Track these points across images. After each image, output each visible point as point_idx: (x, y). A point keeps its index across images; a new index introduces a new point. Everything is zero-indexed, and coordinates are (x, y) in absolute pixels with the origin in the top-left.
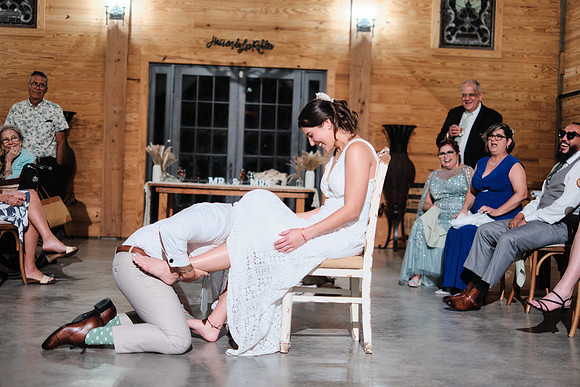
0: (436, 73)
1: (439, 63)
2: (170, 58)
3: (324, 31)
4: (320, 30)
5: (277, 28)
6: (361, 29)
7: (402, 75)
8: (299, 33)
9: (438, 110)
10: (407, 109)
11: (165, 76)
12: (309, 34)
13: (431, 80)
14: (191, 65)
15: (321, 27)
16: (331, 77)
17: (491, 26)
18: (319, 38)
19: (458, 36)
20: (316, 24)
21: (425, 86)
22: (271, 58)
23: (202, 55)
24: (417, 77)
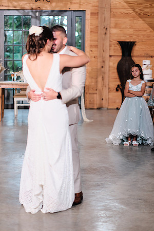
0: (147, 10)
1: (148, 4)
7: (127, 12)
9: (148, 31)
10: (131, 31)
13: (144, 14)
14: (9, 10)
16: (88, 14)
21: (141, 18)
22: (54, 4)
23: (15, 4)
24: (136, 13)
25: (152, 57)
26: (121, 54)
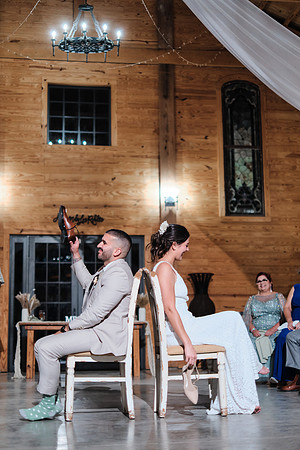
0: (224, 234)
1: (226, 227)
2: (26, 231)
3: (140, 206)
4: (138, 206)
5: (105, 206)
6: (168, 204)
7: (200, 237)
8: (122, 209)
9: (228, 261)
10: (205, 262)
11: (22, 244)
12: (130, 209)
13: (221, 240)
14: (41, 236)
15: (138, 204)
16: (147, 240)
17: (262, 199)
18: (137, 212)
19: (239, 207)
20: (135, 202)
21: (217, 244)
22: (102, 228)
23: (50, 228)
24: (211, 238)
25: (234, 296)
26: (193, 293)
